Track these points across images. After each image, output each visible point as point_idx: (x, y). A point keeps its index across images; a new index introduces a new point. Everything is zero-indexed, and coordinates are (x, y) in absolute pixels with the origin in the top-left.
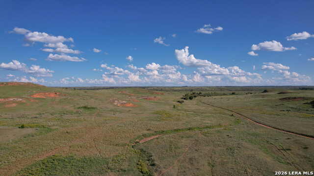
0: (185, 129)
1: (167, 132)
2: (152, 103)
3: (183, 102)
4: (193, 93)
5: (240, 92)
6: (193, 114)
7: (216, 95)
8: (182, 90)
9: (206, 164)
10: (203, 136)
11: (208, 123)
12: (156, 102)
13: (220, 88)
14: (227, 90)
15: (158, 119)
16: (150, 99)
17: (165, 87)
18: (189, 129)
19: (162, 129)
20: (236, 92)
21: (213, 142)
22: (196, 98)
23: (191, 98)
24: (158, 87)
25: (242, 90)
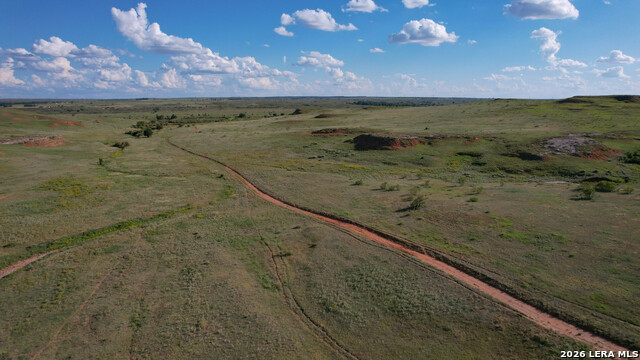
0: (109, 227)
1: (61, 245)
2: (41, 156)
3: (127, 144)
4: (159, 118)
5: (255, 112)
6: (139, 181)
7: (207, 120)
8: (135, 110)
9: (126, 322)
10: (144, 243)
11: (164, 205)
12: (57, 152)
13: (218, 103)
14: (232, 106)
15: (48, 207)
16: (37, 144)
17: (92, 102)
18: (119, 227)
19: (49, 238)
20: (248, 112)
21: (159, 255)
22: (162, 132)
23: (147, 134)
24: (72, 102)
25: (261, 107)
